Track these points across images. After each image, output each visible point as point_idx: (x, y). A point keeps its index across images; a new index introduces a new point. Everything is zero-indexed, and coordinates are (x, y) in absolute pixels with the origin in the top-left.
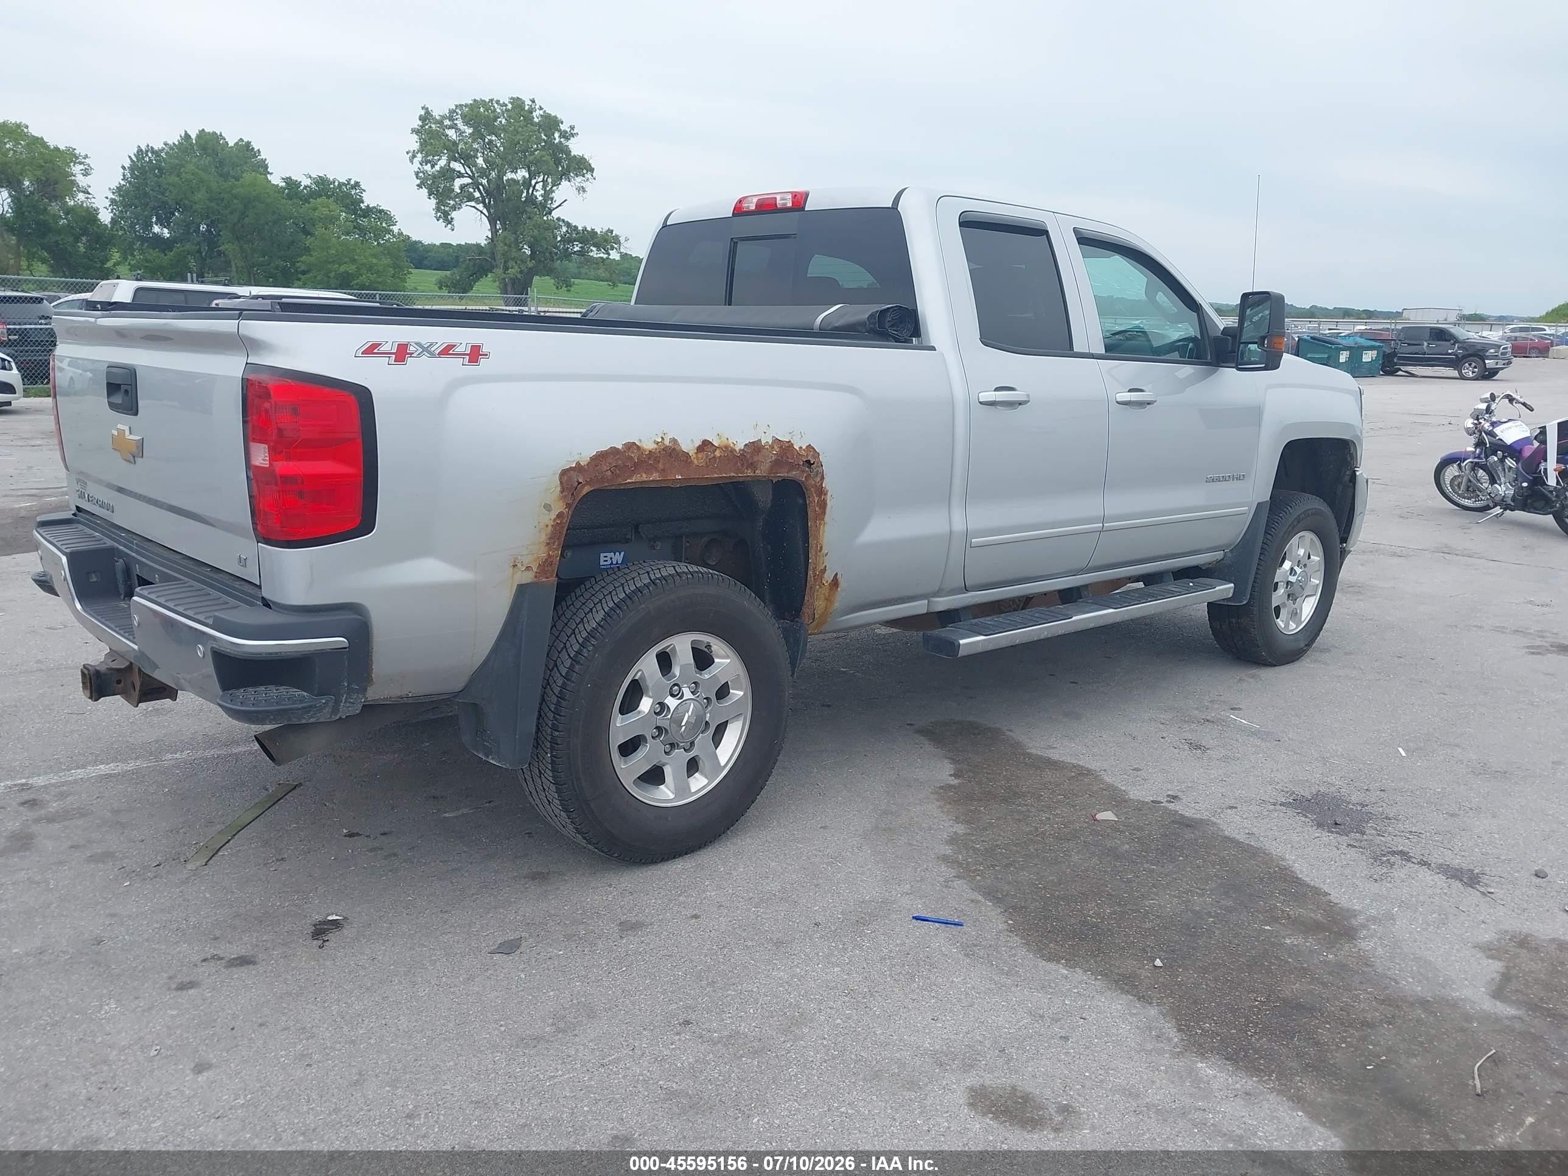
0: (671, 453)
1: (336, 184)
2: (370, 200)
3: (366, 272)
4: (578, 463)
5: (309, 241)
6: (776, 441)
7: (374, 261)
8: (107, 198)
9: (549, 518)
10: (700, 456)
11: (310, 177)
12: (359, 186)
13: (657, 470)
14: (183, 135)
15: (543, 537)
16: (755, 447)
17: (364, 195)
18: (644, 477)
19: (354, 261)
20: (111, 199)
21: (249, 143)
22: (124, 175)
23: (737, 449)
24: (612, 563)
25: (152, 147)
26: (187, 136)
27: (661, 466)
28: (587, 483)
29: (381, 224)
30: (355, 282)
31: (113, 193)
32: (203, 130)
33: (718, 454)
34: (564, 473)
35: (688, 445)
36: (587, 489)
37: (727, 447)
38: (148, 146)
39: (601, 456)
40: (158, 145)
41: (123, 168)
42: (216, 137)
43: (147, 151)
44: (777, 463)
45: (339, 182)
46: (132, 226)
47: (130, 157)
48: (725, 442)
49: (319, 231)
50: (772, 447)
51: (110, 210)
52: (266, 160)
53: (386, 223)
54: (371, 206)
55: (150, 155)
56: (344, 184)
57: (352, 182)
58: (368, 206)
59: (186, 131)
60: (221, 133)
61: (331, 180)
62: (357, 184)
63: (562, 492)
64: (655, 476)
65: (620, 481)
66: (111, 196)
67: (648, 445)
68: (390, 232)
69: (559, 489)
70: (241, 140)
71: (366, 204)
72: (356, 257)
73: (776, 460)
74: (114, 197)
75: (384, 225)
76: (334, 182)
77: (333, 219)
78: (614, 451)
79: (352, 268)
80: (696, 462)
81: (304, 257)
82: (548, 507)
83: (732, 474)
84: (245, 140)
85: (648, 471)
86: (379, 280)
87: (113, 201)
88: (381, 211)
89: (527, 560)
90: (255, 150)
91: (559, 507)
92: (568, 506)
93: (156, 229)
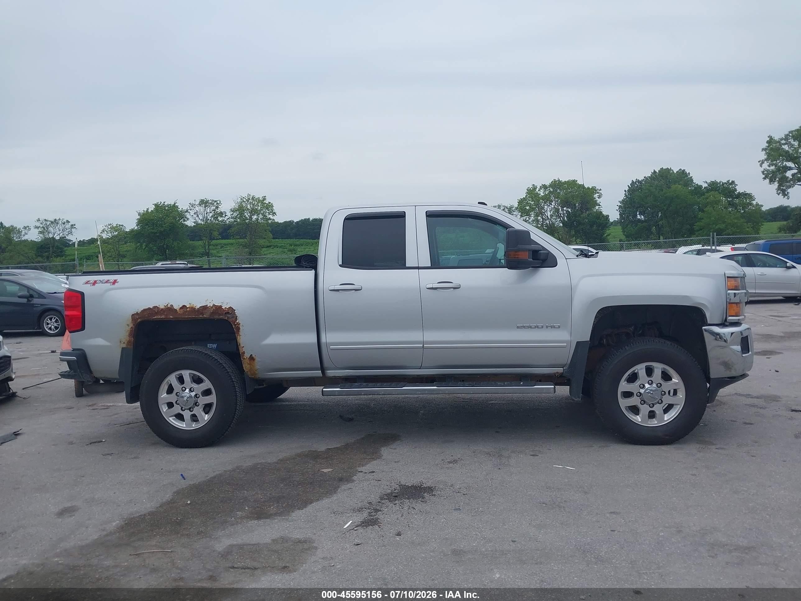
0: (170, 309)
1: (721, 184)
2: (740, 189)
3: (731, 227)
4: (137, 312)
5: (700, 214)
6: (214, 305)
7: (736, 221)
8: (618, 206)
9: (129, 328)
10: (181, 310)
11: (707, 182)
12: (734, 183)
13: (164, 315)
14: (653, 172)
15: (127, 334)
16: (205, 308)
17: (737, 187)
18: (159, 317)
19: (724, 222)
20: (620, 206)
21: (684, 170)
22: (625, 194)
23: (196, 308)
24: (212, 348)
25: (638, 180)
26: (655, 172)
27: (165, 313)
28: (139, 318)
29: (746, 201)
30: (724, 233)
31: (621, 203)
32: (662, 168)
33: (188, 309)
34: (133, 315)
35: (177, 307)
36: (139, 320)
37: (192, 307)
38: (637, 179)
39: (145, 310)
40: (641, 178)
41: (625, 191)
42: (668, 170)
43: (636, 182)
44: (213, 313)
45: (723, 183)
46: (628, 217)
47: (628, 186)
48: (192, 305)
49: (709, 209)
50: (212, 307)
51: (618, 211)
52: (692, 177)
53: (749, 200)
54: (740, 192)
55: (637, 183)
56: (725, 183)
57: (730, 182)
58: (739, 192)
59: (654, 170)
60: (671, 168)
61: (718, 182)
62: (733, 182)
63: (132, 321)
64: (163, 317)
65: (150, 318)
66: (619, 204)
67: (162, 307)
68: (751, 204)
69: (131, 320)
70: (680, 169)
71: (738, 192)
72: (725, 220)
73: (213, 312)
74: (621, 205)
75: (748, 201)
76: (720, 183)
77: (718, 202)
78: (149, 309)
79: (722, 226)
80: (179, 312)
81: (698, 223)
82: (128, 325)
83: (194, 317)
84: (682, 169)
85: (161, 315)
86: (737, 231)
87: (620, 207)
88: (746, 194)
89: (124, 340)
90: (687, 173)
91: (131, 325)
92: (134, 325)
93: (639, 217)
